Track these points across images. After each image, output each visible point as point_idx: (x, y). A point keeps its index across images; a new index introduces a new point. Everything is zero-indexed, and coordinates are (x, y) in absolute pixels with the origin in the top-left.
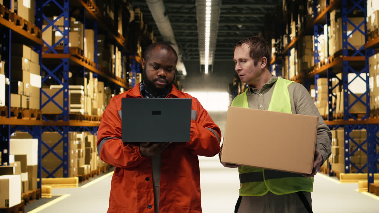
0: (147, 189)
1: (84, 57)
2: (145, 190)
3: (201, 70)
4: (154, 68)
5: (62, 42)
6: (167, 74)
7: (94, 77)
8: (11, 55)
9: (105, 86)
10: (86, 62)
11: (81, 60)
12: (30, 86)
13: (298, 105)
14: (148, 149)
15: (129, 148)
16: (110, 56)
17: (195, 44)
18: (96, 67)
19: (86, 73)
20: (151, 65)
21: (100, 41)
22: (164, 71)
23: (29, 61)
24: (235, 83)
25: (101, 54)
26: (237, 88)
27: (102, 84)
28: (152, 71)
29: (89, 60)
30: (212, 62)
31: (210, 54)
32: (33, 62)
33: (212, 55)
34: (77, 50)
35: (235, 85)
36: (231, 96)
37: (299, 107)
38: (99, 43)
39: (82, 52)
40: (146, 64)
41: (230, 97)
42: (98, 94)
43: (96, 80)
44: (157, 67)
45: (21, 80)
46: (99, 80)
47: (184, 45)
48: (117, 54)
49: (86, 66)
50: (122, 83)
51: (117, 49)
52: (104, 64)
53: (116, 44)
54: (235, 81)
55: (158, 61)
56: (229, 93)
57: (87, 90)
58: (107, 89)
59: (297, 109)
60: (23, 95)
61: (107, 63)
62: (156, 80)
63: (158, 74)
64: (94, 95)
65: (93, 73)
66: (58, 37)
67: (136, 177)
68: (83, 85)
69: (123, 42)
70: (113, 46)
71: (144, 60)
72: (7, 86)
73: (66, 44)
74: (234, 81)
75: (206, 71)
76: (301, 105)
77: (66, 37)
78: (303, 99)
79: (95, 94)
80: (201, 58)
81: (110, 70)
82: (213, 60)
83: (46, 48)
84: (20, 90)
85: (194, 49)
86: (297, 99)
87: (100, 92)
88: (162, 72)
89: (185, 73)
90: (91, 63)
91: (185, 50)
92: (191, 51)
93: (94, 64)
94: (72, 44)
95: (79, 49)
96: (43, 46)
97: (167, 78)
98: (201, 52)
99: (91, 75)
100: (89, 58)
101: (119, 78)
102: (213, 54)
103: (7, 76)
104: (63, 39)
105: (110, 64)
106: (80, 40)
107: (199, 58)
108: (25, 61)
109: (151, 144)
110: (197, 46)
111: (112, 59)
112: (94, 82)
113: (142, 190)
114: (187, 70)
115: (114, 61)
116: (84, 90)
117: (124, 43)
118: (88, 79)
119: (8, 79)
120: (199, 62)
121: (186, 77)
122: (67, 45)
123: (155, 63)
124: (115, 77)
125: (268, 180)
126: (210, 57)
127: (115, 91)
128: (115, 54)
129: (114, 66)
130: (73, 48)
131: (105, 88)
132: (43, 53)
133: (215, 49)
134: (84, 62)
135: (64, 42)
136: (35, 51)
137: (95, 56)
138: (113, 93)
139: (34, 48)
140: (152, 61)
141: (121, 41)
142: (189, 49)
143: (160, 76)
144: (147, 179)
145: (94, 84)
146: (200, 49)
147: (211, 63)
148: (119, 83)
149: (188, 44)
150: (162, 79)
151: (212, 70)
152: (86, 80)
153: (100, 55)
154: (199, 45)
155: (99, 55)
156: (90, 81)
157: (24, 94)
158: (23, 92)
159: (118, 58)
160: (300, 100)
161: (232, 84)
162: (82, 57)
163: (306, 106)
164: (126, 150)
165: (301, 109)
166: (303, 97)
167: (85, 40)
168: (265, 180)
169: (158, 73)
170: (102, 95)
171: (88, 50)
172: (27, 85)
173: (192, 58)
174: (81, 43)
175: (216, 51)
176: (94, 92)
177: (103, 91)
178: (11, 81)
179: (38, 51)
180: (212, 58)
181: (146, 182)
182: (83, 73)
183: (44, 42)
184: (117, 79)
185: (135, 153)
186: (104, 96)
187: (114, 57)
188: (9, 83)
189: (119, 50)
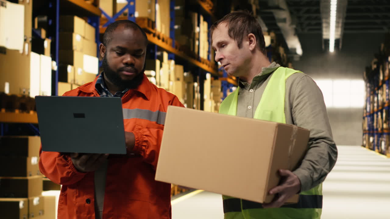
0: (88, 214)
1: (156, 30)
2: (86, 215)
3: (323, 47)
4: (117, 53)
5: (127, 11)
6: (134, 60)
7: (170, 58)
8: (59, 31)
9: (185, 71)
10: (159, 38)
11: (152, 35)
12: (83, 72)
13: (294, 105)
14: (78, 162)
15: (63, 160)
16: (192, 28)
17: (315, 8)
18: (173, 45)
19: (158, 54)
20: (112, 50)
21: (177, 8)
22: (131, 58)
23: (82, 38)
24: (374, 67)
25: (180, 26)
26: (379, 73)
27: (180, 68)
28: (115, 58)
29: (163, 35)
30: (341, 35)
31: (337, 22)
32: (87, 40)
33: (340, 25)
34: (146, 22)
35: (375, 69)
36: (368, 85)
37: (295, 109)
38: (177, 10)
39: (153, 24)
40: (106, 49)
41: (366, 86)
42: (174, 83)
43: (173, 62)
44: (122, 51)
45: (72, 64)
46: (176, 63)
47: (298, 11)
48: (201, 25)
49: (159, 43)
50: (209, 66)
51: (202, 18)
52: (184, 40)
53: (201, 11)
54: (375, 63)
55: (122, 44)
56: (365, 81)
57: (160, 77)
58: (187, 75)
59: (293, 111)
60: (74, 83)
61: (187, 38)
62: (121, 70)
63: (125, 61)
64: (169, 83)
65: (168, 52)
66: (121, 4)
67: (77, 197)
68: (154, 69)
69: (210, 8)
70: (196, 15)
71: (103, 45)
72: (53, 72)
73: (132, 13)
74: (373, 63)
75: (332, 48)
76: (298, 104)
77: (132, 4)
78: (302, 97)
79: (171, 83)
80: (324, 30)
81: (192, 49)
82: (342, 31)
83: (104, 20)
84: (70, 78)
85: (314, 15)
86: (294, 97)
87: (178, 79)
88: (128, 58)
89: (299, 51)
90: (165, 39)
91: (299, 18)
92: (308, 18)
93: (170, 41)
94: (139, 14)
95: (149, 20)
96: (100, 16)
97: (135, 66)
98: (324, 20)
99: (165, 55)
100: (163, 32)
101: (204, 60)
102: (342, 23)
103: (54, 59)
104: (127, 6)
105: (191, 40)
106: (150, 7)
107: (320, 30)
108: (77, 38)
109: (80, 155)
110: (318, 11)
111: (194, 34)
112: (169, 64)
113: (82, 215)
114: (303, 47)
115: (197, 36)
116: (155, 77)
117: (211, 10)
118: (161, 61)
119: (54, 63)
120: (321, 35)
121: (301, 57)
122: (133, 16)
123: (119, 48)
124: (199, 59)
125: (247, 210)
126: (337, 27)
127: (198, 78)
128: (199, 26)
129: (197, 43)
130: (142, 19)
131: (185, 74)
132: (100, 27)
133: (345, 15)
134: (156, 38)
135: (129, 10)
136: (91, 24)
137: (172, 29)
138: (195, 81)
139: (89, 21)
140: (113, 45)
141: (208, 7)
142: (307, 15)
143: (127, 64)
144: (88, 201)
145: (169, 69)
146: (323, 15)
147: (338, 37)
148: (205, 67)
149: (305, 9)
150: (129, 68)
151: (340, 47)
152: (158, 62)
153: (179, 28)
154: (321, 9)
155: (176, 27)
156: (164, 65)
157: (76, 82)
158: (74, 81)
159: (204, 32)
160: (298, 98)
161: (371, 67)
162: (154, 31)
163: (305, 107)
164: (60, 163)
165: (298, 110)
166: (302, 94)
167: (157, 6)
168: (242, 210)
169: (123, 59)
170: (180, 83)
171: (162, 22)
172: (79, 71)
173: (310, 30)
174: (151, 12)
175: (347, 18)
176: (169, 80)
177: (182, 79)
178: (59, 65)
179: (95, 24)
180: (340, 29)
181: (87, 204)
182: (154, 54)
183: (101, 12)
184: (202, 60)
185: (69, 166)
186: (183, 85)
187: (197, 29)
188: (56, 68)
189: (205, 20)
